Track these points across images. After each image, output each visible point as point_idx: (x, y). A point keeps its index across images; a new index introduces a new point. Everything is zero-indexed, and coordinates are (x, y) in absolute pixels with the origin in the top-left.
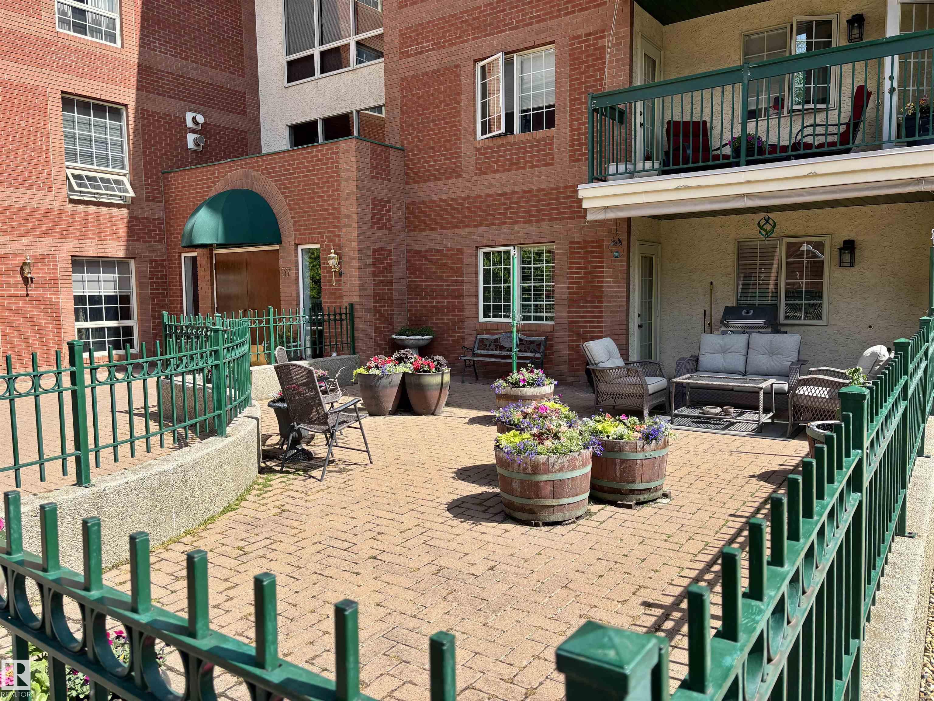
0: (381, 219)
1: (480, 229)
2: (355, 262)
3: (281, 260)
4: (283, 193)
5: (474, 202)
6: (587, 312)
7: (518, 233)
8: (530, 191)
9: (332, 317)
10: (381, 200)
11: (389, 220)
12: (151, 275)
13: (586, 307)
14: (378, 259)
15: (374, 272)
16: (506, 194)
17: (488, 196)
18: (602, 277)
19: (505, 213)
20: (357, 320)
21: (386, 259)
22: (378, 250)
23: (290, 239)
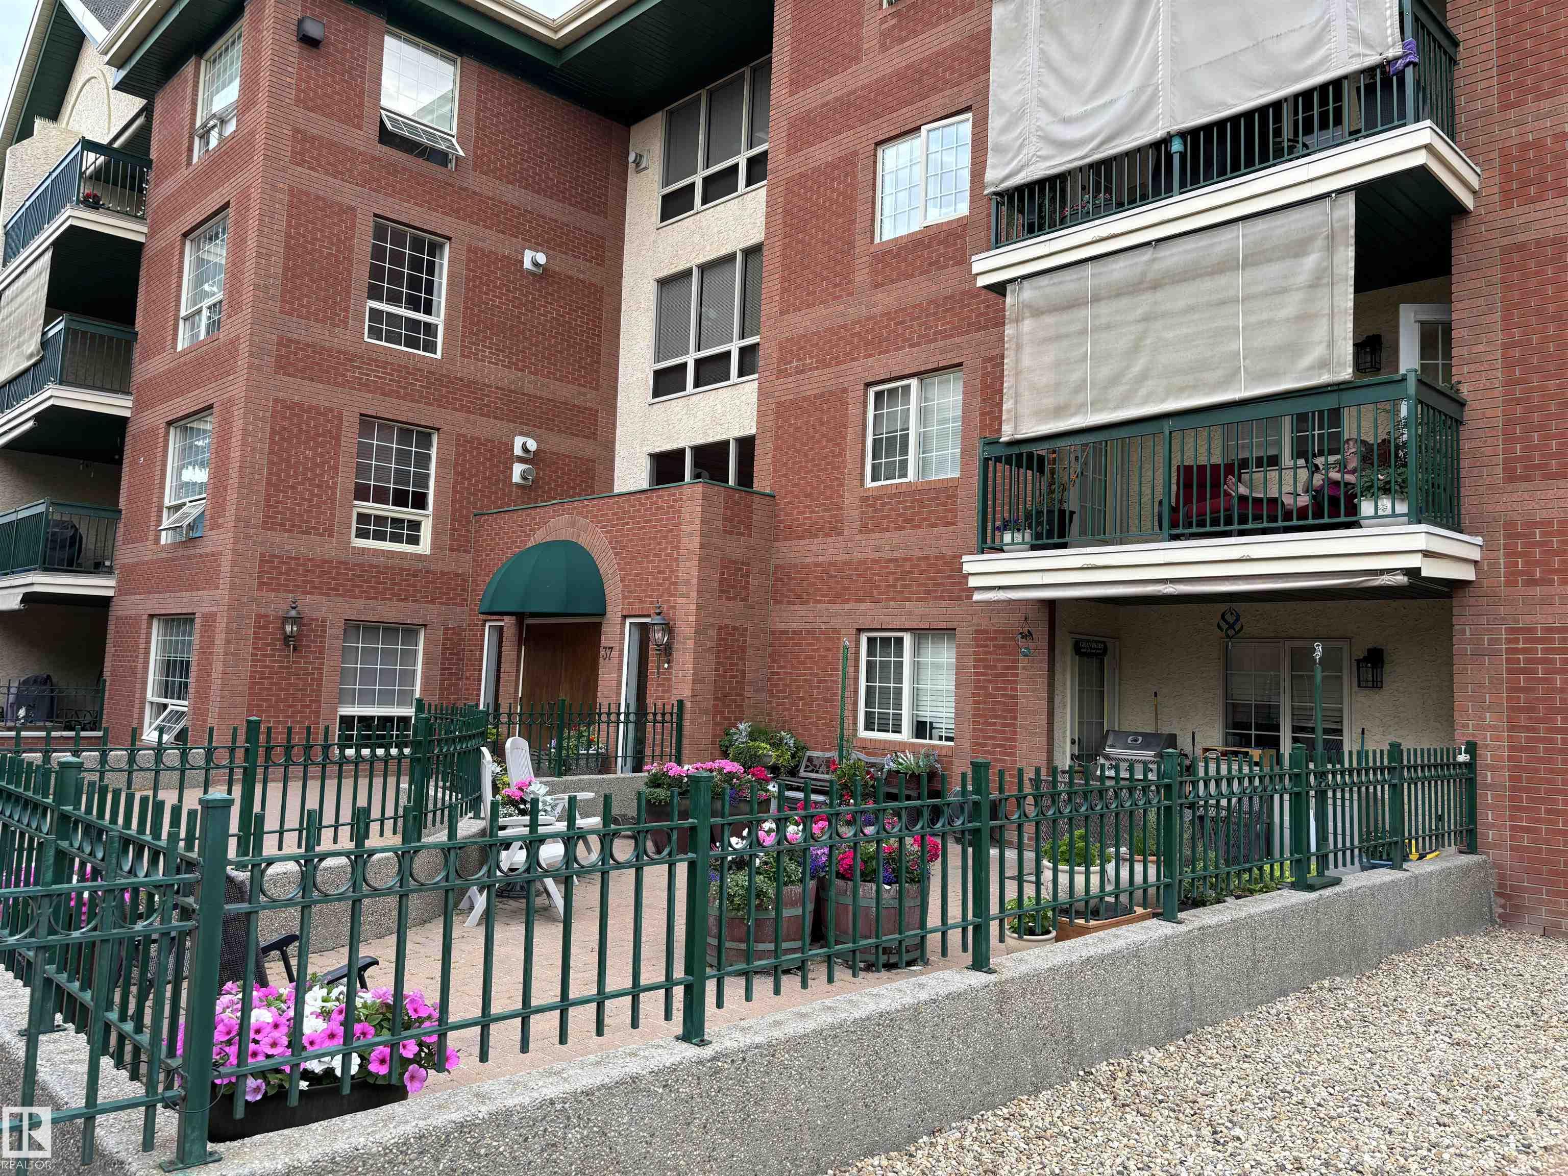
0: (733, 587)
1: (863, 606)
2: (690, 643)
3: (603, 637)
4: (614, 548)
5: (856, 569)
6: (996, 731)
7: (910, 614)
8: (926, 558)
10: (735, 562)
11: (746, 588)
12: (444, 648)
13: (994, 724)
14: (725, 640)
15: (717, 657)
16: (896, 560)
17: (875, 561)
18: (1015, 682)
19: (894, 586)
20: (687, 723)
21: (738, 641)
22: (727, 627)
23: (616, 609)
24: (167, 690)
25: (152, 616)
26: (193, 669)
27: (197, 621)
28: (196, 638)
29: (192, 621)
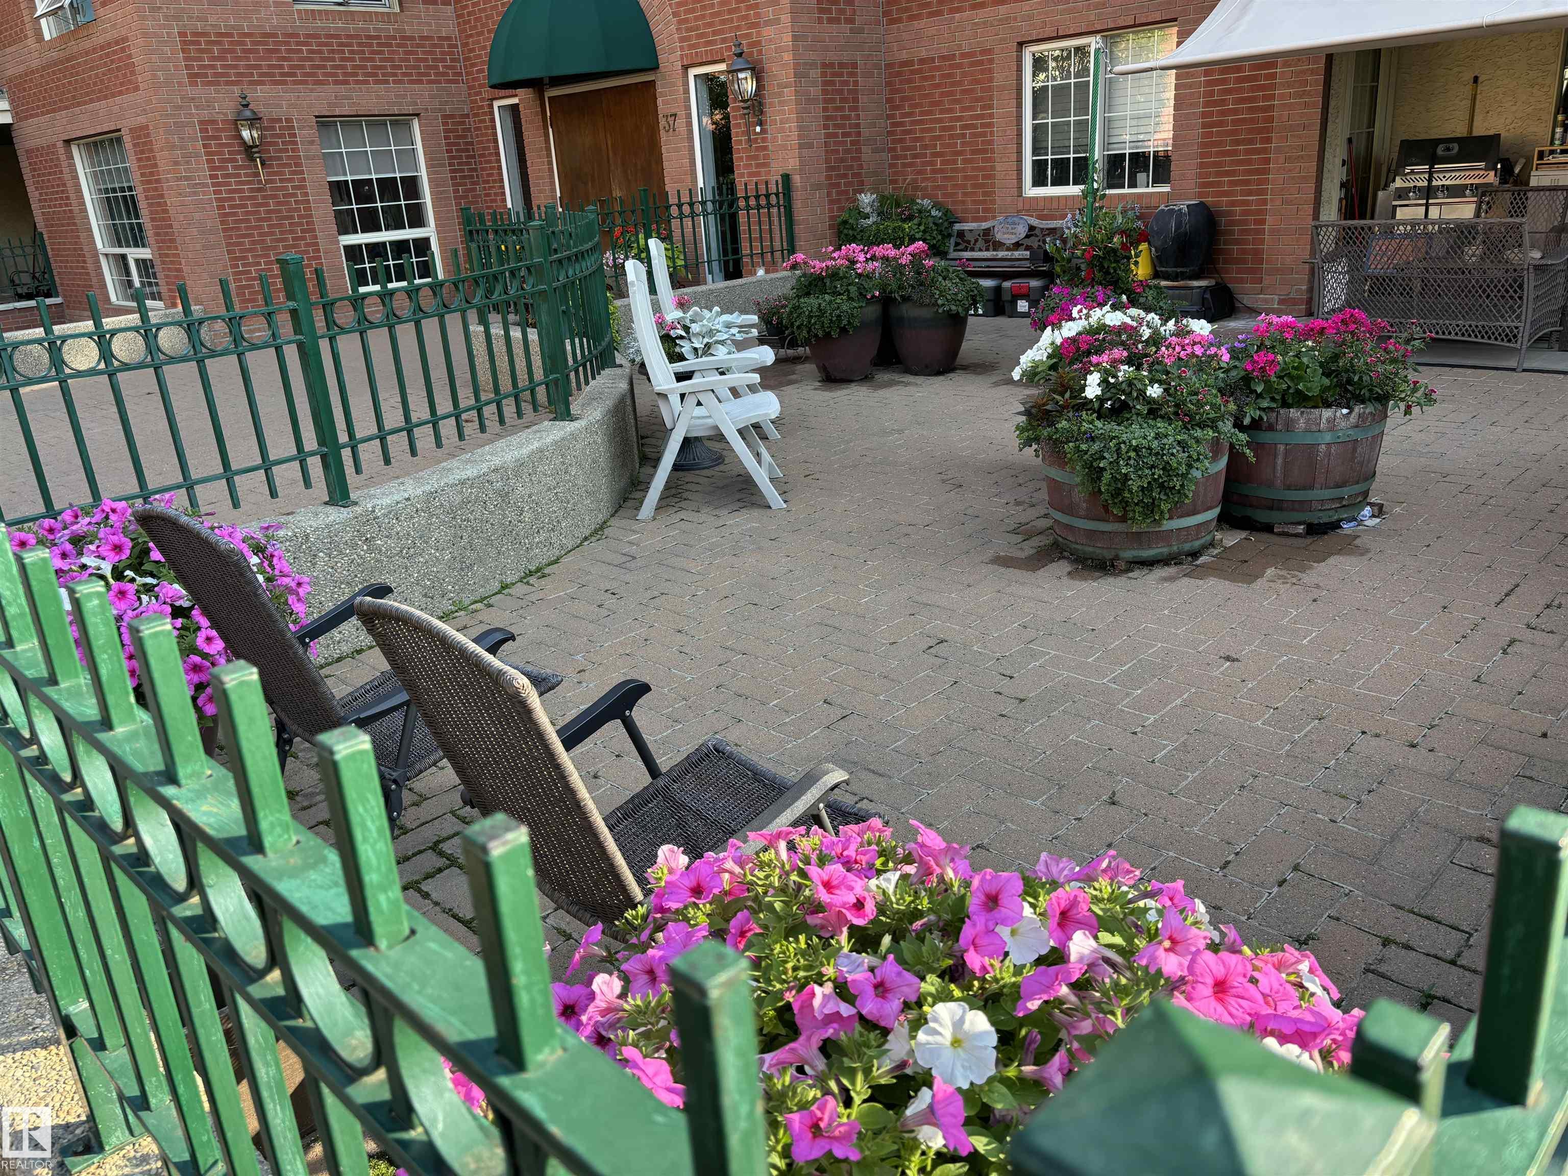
0: (836, 3)
2: (789, 94)
3: (660, 101)
6: (1238, 162)
7: (1102, 6)
9: (752, 202)
11: (851, 3)
12: (448, 144)
13: (1235, 153)
14: (832, 83)
15: (825, 109)
20: (797, 205)
21: (846, 83)
22: (832, 65)
23: (672, 58)
24: (119, 237)
25: (68, 142)
26: (142, 204)
27: (127, 139)
28: (131, 163)
29: (119, 140)
